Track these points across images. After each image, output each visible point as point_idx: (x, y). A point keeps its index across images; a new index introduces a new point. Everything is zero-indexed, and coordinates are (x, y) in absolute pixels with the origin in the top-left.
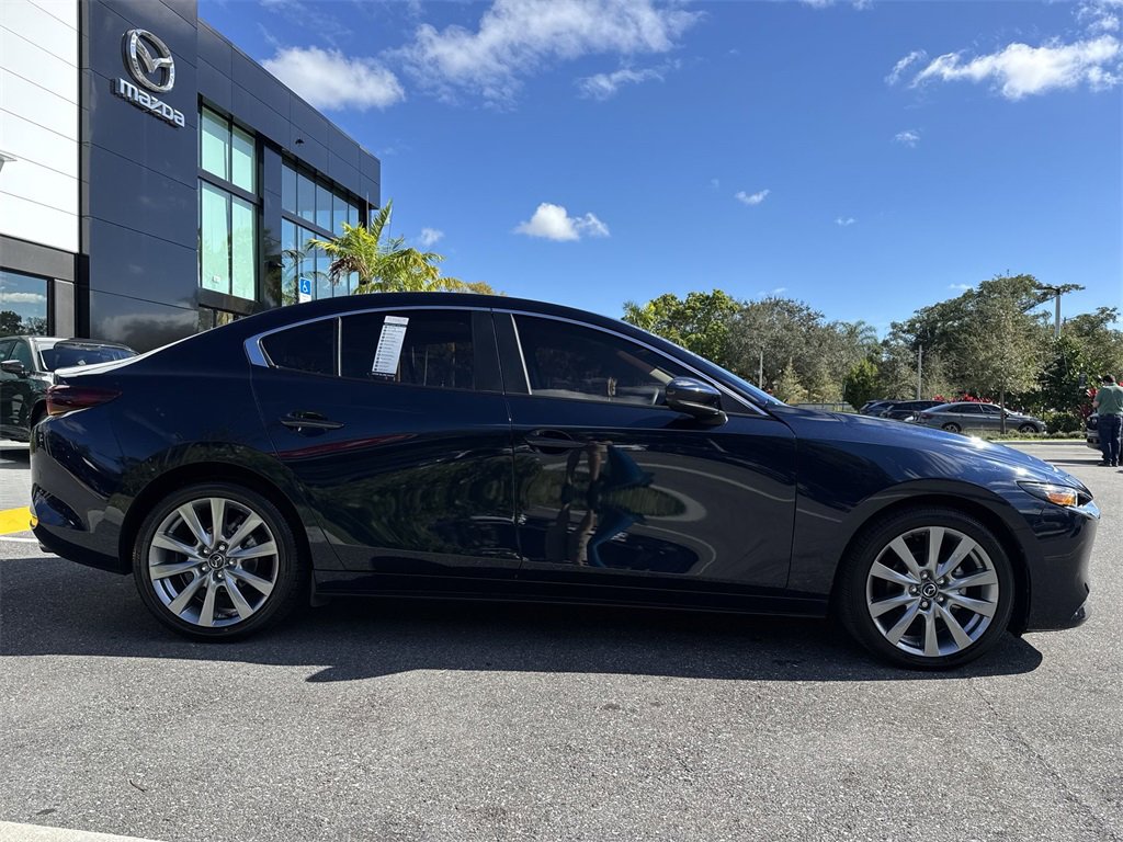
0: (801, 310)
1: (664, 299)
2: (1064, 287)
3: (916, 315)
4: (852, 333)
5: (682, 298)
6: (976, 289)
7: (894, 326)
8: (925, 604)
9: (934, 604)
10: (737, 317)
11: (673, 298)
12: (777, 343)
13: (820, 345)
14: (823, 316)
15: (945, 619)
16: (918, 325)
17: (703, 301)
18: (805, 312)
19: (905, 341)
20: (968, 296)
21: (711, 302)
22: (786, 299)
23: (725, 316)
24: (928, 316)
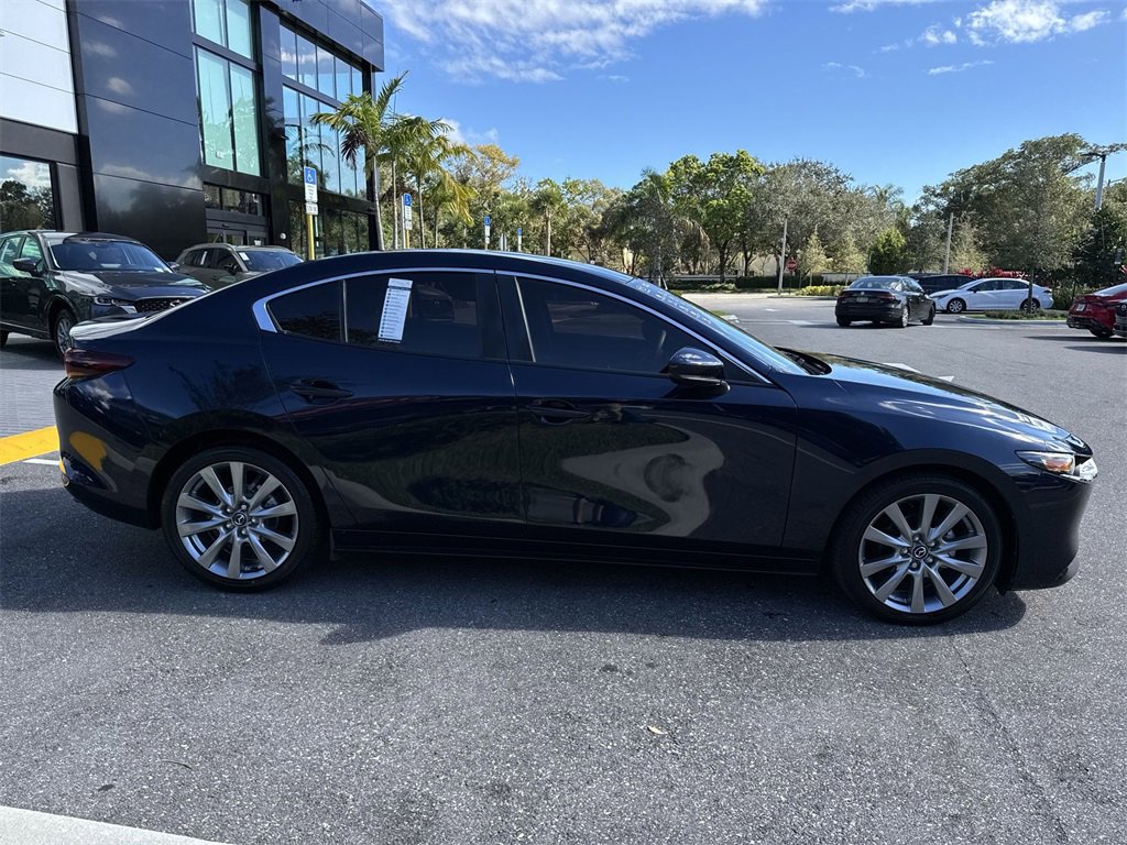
0: (829, 173)
1: (686, 161)
2: (1111, 147)
3: (950, 178)
4: (882, 197)
5: (704, 159)
6: (1017, 150)
7: (926, 189)
8: (915, 565)
9: (923, 565)
10: (762, 180)
11: (695, 160)
12: (803, 209)
13: (848, 211)
14: (852, 179)
15: (934, 581)
16: (952, 189)
17: (726, 163)
18: (834, 175)
19: (937, 206)
20: (1008, 157)
21: (734, 164)
22: (814, 161)
23: (749, 179)
24: (963, 179)
